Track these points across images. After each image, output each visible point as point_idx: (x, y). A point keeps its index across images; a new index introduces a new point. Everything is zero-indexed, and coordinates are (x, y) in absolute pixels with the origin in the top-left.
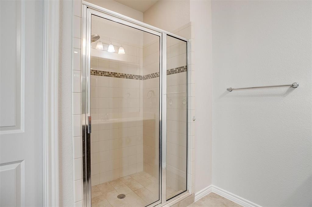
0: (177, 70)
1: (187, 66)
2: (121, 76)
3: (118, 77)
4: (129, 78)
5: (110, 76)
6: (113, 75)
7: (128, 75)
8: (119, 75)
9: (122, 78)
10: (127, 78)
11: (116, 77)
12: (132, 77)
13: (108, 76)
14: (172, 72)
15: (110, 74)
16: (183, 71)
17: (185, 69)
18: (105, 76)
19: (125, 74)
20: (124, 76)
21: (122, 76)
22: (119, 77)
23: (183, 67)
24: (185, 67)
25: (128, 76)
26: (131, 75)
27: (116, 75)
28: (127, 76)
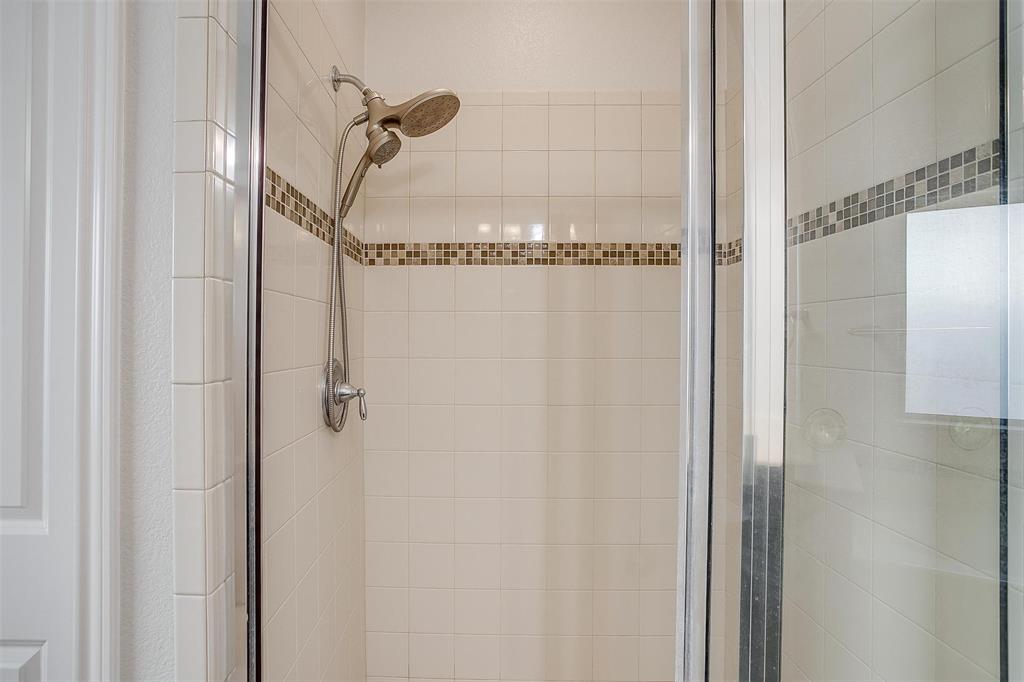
0: (921, 187)
1: (1001, 145)
2: (605, 254)
3: (591, 262)
4: (651, 262)
5: (553, 262)
6: (568, 254)
7: (644, 246)
8: (598, 254)
9: (614, 264)
10: (636, 262)
11: (583, 262)
12: (667, 254)
13: (545, 262)
14: (880, 202)
15: (552, 253)
16: (970, 187)
17: (984, 166)
18: (530, 262)
19: (628, 246)
20: (621, 254)
21: (613, 254)
22: (598, 262)
23: (972, 152)
24: (987, 153)
25: (643, 254)
26: (659, 246)
27: (583, 254)
28: (636, 254)
